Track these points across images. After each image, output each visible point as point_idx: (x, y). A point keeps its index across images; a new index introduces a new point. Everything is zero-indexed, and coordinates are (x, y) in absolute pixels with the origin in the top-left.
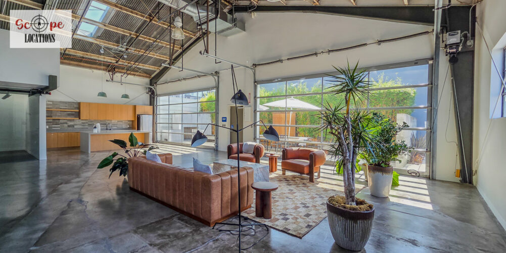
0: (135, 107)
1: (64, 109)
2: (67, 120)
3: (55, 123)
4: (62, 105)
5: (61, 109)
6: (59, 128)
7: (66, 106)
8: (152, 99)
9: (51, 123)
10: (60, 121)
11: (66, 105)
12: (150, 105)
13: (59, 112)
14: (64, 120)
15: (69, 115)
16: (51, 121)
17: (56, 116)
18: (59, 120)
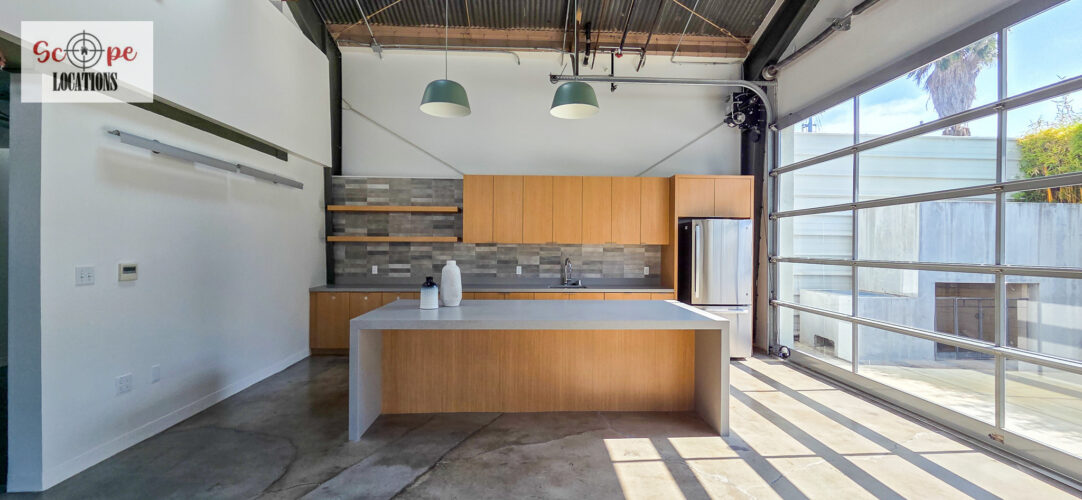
0: (670, 184)
1: (423, 205)
2: (430, 243)
3: (396, 257)
4: (415, 192)
5: (413, 204)
6: (408, 275)
7: (429, 196)
8: (754, 146)
9: (387, 258)
10: (412, 248)
11: (429, 191)
12: (745, 171)
13: (410, 216)
14: (423, 244)
15: (437, 226)
16: (386, 248)
17: (399, 231)
18: (408, 244)
